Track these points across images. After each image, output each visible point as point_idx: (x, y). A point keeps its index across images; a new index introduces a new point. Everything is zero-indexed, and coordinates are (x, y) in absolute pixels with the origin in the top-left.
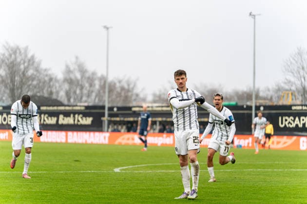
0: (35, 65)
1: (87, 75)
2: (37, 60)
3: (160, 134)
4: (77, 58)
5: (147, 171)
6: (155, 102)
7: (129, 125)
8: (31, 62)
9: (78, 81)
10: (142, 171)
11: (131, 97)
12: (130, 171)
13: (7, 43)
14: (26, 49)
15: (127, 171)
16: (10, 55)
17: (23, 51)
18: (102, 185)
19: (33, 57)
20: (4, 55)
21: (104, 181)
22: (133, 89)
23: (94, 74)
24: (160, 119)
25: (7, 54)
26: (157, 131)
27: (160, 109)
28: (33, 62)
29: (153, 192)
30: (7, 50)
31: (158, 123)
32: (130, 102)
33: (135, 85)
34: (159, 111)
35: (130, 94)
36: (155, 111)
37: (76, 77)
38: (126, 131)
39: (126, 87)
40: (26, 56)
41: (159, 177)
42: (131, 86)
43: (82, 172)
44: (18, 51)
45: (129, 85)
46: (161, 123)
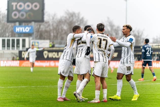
0: (84, 23)
1: (114, 28)
2: (85, 20)
3: (158, 62)
4: (108, 18)
5: (151, 84)
6: (154, 43)
7: (139, 57)
8: (82, 21)
9: (109, 32)
10: (148, 84)
11: (140, 40)
12: (141, 84)
13: (68, 10)
14: (79, 14)
15: (139, 84)
16: (70, 17)
17: (77, 15)
18: (125, 93)
19: (83, 18)
20: (66, 17)
21: (126, 90)
22: (141, 35)
23: (118, 27)
24: (157, 53)
25: (68, 17)
26: (156, 60)
27: (157, 47)
28: (83, 21)
29: (155, 96)
30: (68, 14)
31: (156, 55)
32: (140, 43)
33: (142, 33)
34: (157, 48)
35: (139, 39)
36: (155, 48)
37: (108, 29)
38: (137, 60)
39: (137, 34)
40: (79, 18)
41: (158, 87)
42: (140, 34)
43: (113, 85)
44: (74, 15)
45: (139, 33)
46: (157, 55)
